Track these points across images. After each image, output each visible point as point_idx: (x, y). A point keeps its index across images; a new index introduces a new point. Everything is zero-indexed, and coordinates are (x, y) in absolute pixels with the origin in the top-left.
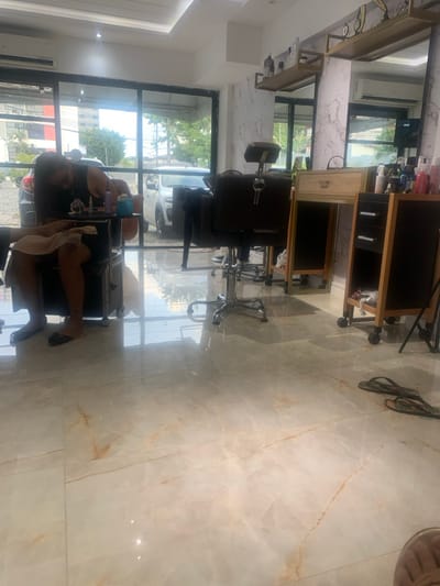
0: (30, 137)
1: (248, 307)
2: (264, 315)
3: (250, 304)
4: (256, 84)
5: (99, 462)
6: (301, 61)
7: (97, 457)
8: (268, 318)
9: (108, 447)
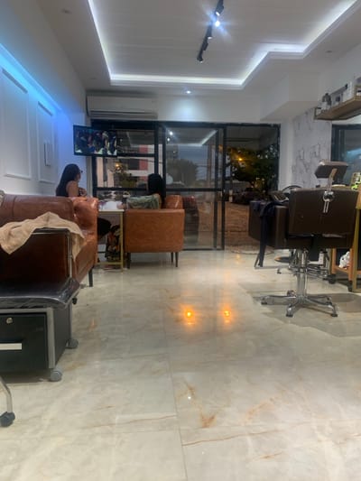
0: (130, 169)
1: (319, 303)
2: (334, 310)
3: (319, 300)
4: (316, 116)
5: (208, 430)
6: (358, 94)
7: (205, 426)
8: (337, 313)
9: (213, 418)
